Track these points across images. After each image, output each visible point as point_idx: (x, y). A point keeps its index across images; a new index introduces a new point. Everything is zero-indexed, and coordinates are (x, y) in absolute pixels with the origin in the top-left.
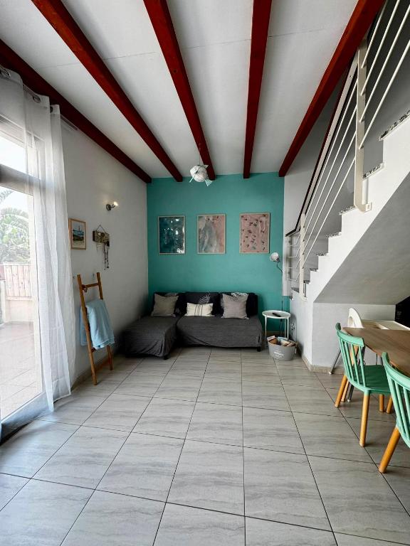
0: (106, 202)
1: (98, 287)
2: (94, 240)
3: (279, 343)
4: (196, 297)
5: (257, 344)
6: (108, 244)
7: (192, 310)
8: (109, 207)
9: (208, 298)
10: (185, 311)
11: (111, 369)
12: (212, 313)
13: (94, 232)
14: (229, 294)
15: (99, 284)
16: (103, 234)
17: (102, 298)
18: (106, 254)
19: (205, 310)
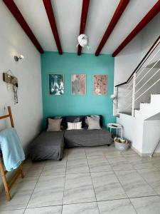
0: (14, 54)
1: (9, 118)
2: (4, 80)
3: (120, 142)
4: (72, 119)
5: (109, 143)
6: (17, 85)
7: (71, 126)
8: (17, 59)
9: (79, 119)
10: (67, 127)
11: (23, 177)
12: (82, 127)
13: (4, 74)
14: (90, 116)
15: (10, 115)
16: (12, 78)
17: (13, 126)
18: (15, 92)
19: (78, 126)
